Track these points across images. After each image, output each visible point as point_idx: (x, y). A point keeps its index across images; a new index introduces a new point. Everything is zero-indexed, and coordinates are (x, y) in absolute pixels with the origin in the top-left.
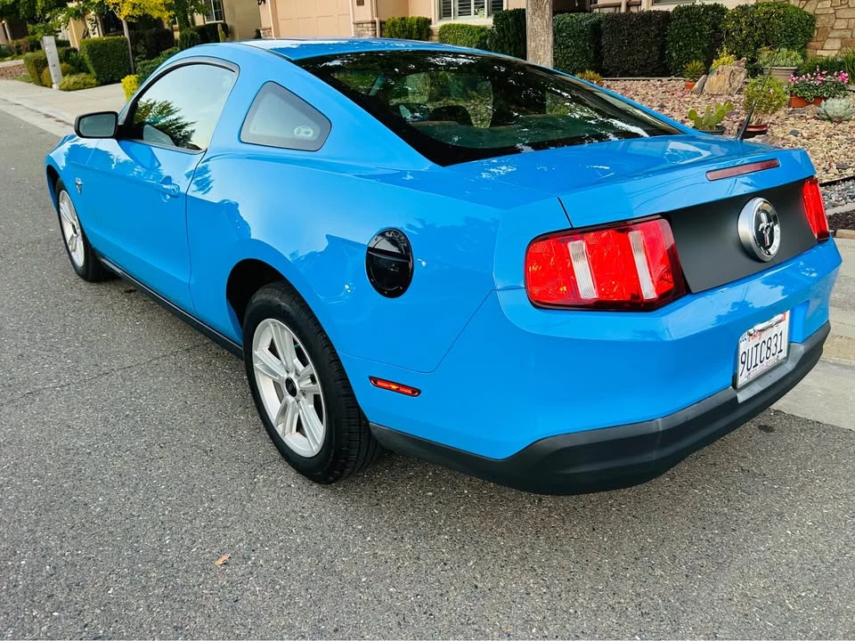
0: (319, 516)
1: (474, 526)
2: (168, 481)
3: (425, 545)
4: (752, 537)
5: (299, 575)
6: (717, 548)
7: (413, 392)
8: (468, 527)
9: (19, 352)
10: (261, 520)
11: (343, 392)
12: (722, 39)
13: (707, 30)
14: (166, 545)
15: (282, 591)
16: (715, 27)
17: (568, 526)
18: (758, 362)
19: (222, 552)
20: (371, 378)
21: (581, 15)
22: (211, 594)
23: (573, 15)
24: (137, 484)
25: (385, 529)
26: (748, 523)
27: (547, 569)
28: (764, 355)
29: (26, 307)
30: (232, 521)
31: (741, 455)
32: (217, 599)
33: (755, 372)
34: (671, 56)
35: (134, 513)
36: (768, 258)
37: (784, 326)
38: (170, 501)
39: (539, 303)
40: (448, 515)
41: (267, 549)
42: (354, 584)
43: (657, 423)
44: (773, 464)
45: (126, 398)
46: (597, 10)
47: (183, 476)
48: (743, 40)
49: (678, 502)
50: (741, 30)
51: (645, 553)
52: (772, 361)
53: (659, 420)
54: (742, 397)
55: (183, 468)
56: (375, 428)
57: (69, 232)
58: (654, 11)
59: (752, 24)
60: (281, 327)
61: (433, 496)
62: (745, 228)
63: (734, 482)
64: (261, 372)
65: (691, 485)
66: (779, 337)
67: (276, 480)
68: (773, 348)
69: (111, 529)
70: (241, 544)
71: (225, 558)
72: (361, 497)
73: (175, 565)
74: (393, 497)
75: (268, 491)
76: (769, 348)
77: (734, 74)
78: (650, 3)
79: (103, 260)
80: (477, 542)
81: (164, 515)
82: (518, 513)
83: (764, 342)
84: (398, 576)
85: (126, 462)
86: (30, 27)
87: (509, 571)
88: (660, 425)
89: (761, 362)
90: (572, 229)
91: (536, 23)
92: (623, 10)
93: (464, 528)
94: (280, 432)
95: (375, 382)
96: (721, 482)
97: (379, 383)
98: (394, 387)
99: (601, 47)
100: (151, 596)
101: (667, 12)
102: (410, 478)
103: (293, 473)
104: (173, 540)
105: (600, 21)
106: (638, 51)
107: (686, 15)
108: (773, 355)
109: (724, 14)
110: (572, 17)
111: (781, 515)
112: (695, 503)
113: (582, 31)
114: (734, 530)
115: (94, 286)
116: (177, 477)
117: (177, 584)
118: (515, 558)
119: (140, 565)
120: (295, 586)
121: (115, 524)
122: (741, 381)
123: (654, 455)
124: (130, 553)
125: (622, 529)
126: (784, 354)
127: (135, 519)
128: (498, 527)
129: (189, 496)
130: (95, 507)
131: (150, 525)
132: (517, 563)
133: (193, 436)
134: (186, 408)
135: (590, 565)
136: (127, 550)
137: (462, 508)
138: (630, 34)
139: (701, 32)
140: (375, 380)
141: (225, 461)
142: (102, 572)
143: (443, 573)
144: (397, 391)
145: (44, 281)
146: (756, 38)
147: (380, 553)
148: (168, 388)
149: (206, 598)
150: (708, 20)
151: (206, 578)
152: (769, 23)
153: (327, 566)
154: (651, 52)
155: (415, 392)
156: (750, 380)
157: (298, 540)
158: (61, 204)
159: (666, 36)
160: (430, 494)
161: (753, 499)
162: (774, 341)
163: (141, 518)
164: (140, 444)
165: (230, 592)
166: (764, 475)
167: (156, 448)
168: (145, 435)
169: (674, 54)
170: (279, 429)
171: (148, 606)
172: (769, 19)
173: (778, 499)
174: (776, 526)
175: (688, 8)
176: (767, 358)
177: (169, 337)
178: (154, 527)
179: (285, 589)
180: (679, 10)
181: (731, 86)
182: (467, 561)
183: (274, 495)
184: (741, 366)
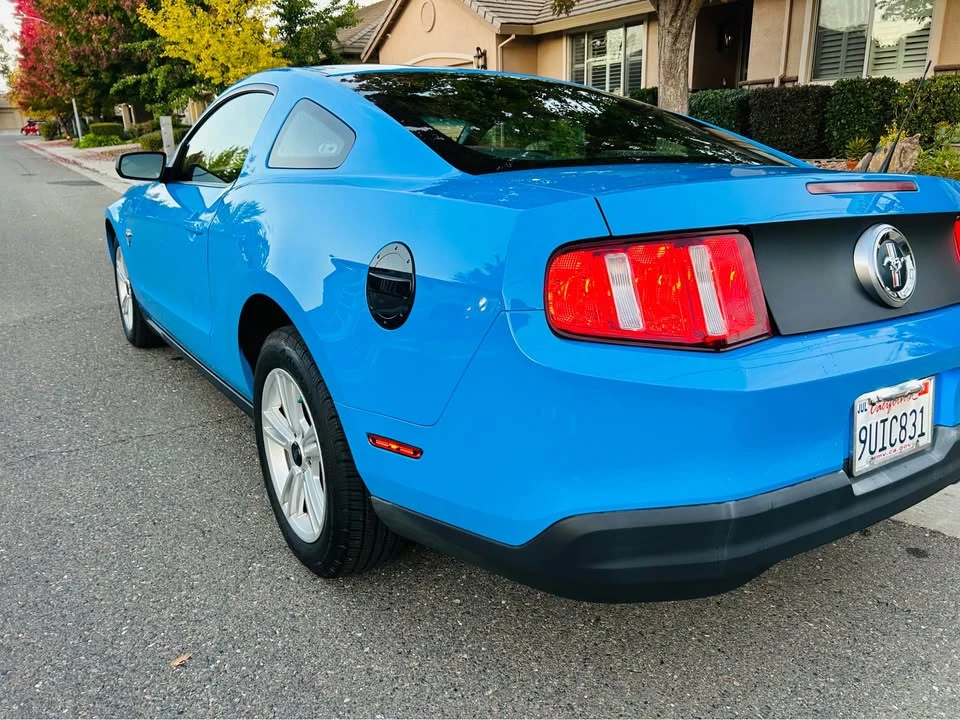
0: (313, 618)
1: (505, 646)
2: (149, 562)
3: (436, 664)
4: (882, 692)
5: (268, 687)
6: (831, 702)
7: (415, 453)
8: (496, 647)
9: (39, 414)
10: (242, 616)
11: (344, 456)
12: (893, 117)
13: (876, 107)
14: (121, 636)
15: (241, 705)
16: (884, 102)
17: (628, 654)
18: (887, 444)
19: (183, 651)
20: (370, 436)
21: (728, 92)
22: (154, 701)
23: (718, 91)
24: (113, 563)
25: (391, 640)
26: (879, 672)
27: (589, 708)
28: (895, 435)
29: (63, 370)
30: (208, 615)
31: (879, 583)
32: (158, 708)
33: (881, 458)
34: (831, 135)
35: (97, 596)
36: (898, 303)
37: (927, 401)
38: (144, 585)
39: (563, 333)
40: (474, 629)
41: (238, 651)
42: (333, 705)
43: (728, 507)
44: (922, 597)
45: (135, 467)
46: (747, 87)
47: (168, 558)
48: (918, 118)
49: (785, 636)
50: (916, 106)
51: (728, 700)
52: (909, 446)
53: (731, 503)
54: (859, 489)
55: (171, 549)
56: (377, 502)
57: (124, 292)
58: (811, 86)
59: (928, 100)
60: (287, 378)
61: (460, 605)
62: (865, 261)
63: (865, 617)
64: (271, 438)
65: (805, 616)
66: (919, 415)
67: (274, 570)
68: (909, 427)
69: (65, 612)
70: (209, 643)
71: (184, 658)
72: (371, 598)
73: (123, 662)
74: (410, 602)
75: (261, 582)
76: (903, 428)
77: (906, 151)
78: (809, 78)
79: (149, 321)
80: (504, 666)
81: (130, 601)
82: (566, 633)
83: (895, 417)
84: (392, 699)
85: (109, 537)
86: (148, 107)
87: (538, 706)
88: (732, 510)
89: (892, 445)
90: (611, 237)
91: (669, 93)
92: (776, 85)
93: (490, 647)
94: (285, 512)
95: (374, 441)
96: (847, 616)
97: (378, 442)
98: (394, 447)
99: (750, 126)
100: (82, 696)
101: (828, 87)
102: (437, 581)
103: (296, 564)
104: (130, 631)
105: (748, 98)
106: (793, 130)
107: (849, 91)
108: (911, 438)
109: (894, 89)
110: (715, 94)
111: (927, 665)
112: (807, 640)
113: (727, 108)
114: (857, 680)
115: (142, 352)
116: (161, 558)
117: (117, 684)
118: (550, 690)
119: (83, 658)
120: (259, 700)
121: (72, 607)
122: (860, 466)
123: (725, 554)
124: (76, 642)
125: (701, 665)
126: (926, 440)
127: (97, 602)
128: (535, 649)
129: (167, 581)
130: (57, 586)
131: (110, 611)
132: (551, 697)
133: (195, 513)
134: (197, 483)
135: (649, 708)
136: (74, 639)
137: (494, 622)
138: (781, 111)
139: (867, 107)
140: (373, 438)
141: (221, 544)
142: (36, 662)
143: (451, 701)
144: (397, 451)
145: (92, 345)
146: (934, 115)
147: (376, 668)
148: (184, 460)
149: (146, 706)
150: (876, 94)
151: (153, 681)
152: (949, 97)
153: (306, 679)
154: (807, 130)
155: (417, 452)
156: (875, 467)
157: (279, 644)
158: (118, 262)
159: (826, 112)
160: (458, 601)
161: (889, 641)
162: (911, 420)
163: (103, 603)
164: (132, 518)
165: (177, 701)
166: (909, 611)
167: (149, 524)
168: (141, 509)
169: (835, 133)
170: (285, 508)
171: (76, 708)
172: (949, 94)
173: (924, 643)
174: (918, 678)
175: (852, 82)
176: (902, 442)
177: (204, 407)
178: (113, 614)
179: (245, 704)
180: (841, 84)
181: (901, 165)
182: (486, 688)
183: (267, 588)
184: (859, 447)
